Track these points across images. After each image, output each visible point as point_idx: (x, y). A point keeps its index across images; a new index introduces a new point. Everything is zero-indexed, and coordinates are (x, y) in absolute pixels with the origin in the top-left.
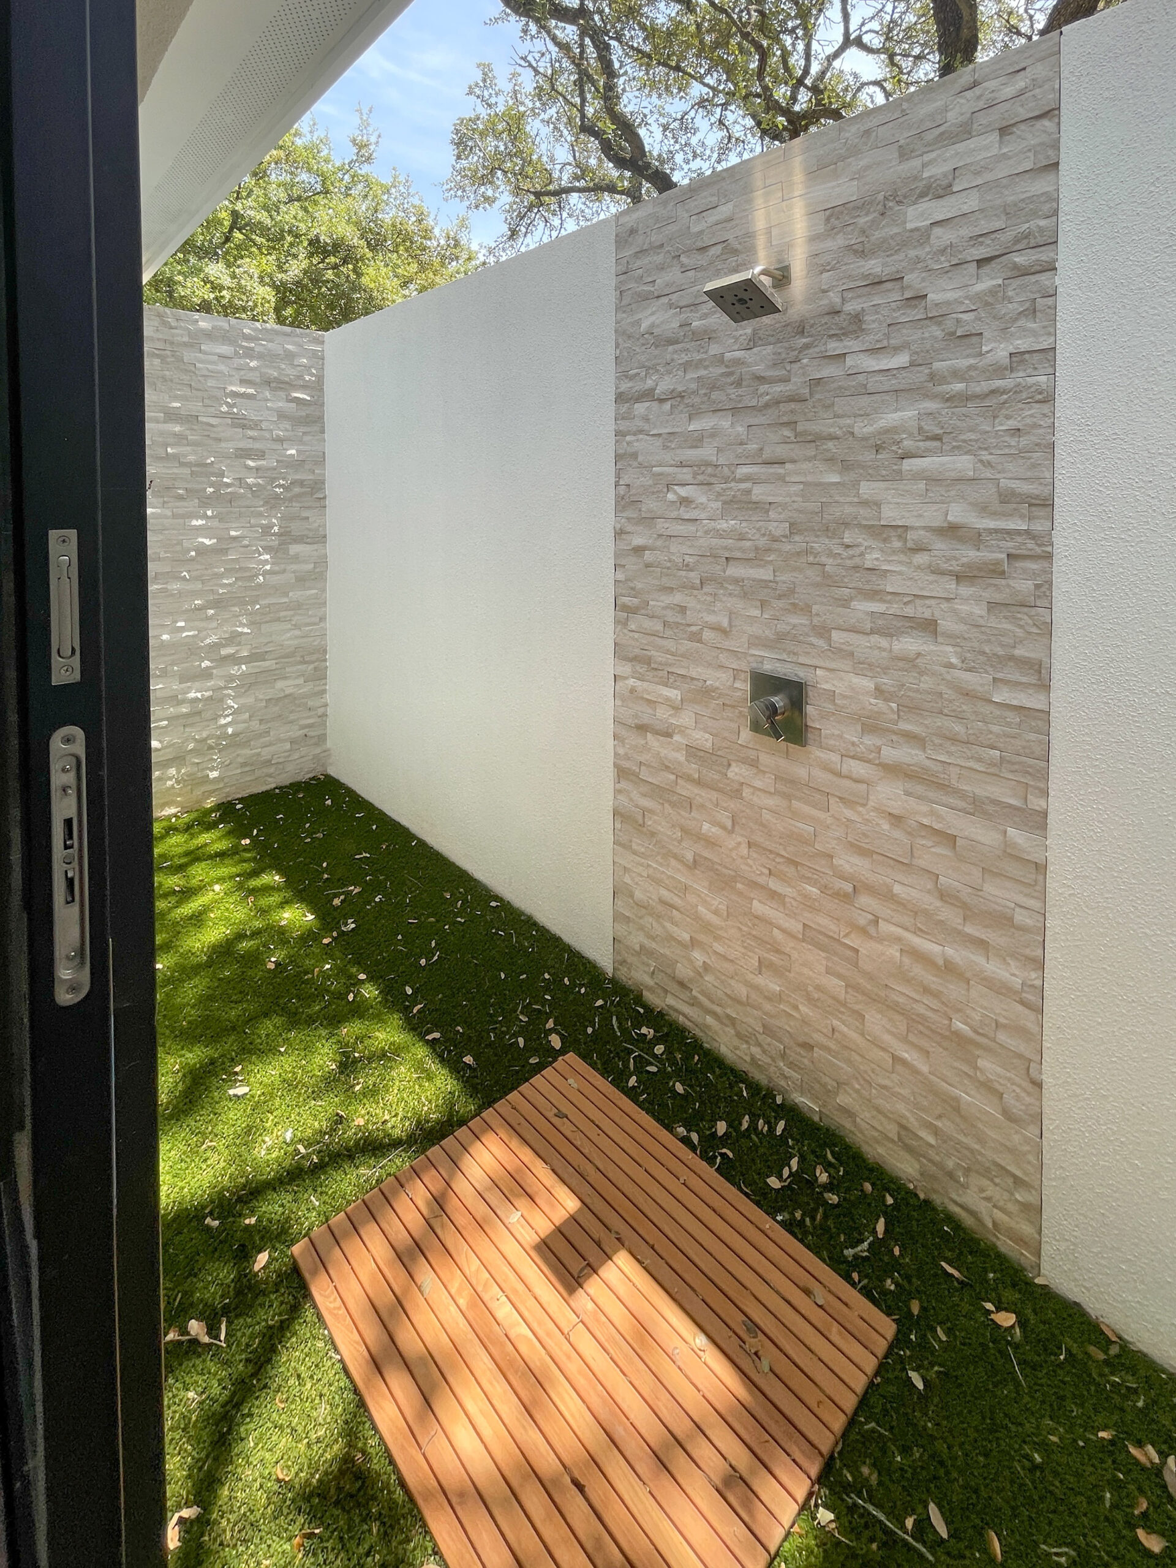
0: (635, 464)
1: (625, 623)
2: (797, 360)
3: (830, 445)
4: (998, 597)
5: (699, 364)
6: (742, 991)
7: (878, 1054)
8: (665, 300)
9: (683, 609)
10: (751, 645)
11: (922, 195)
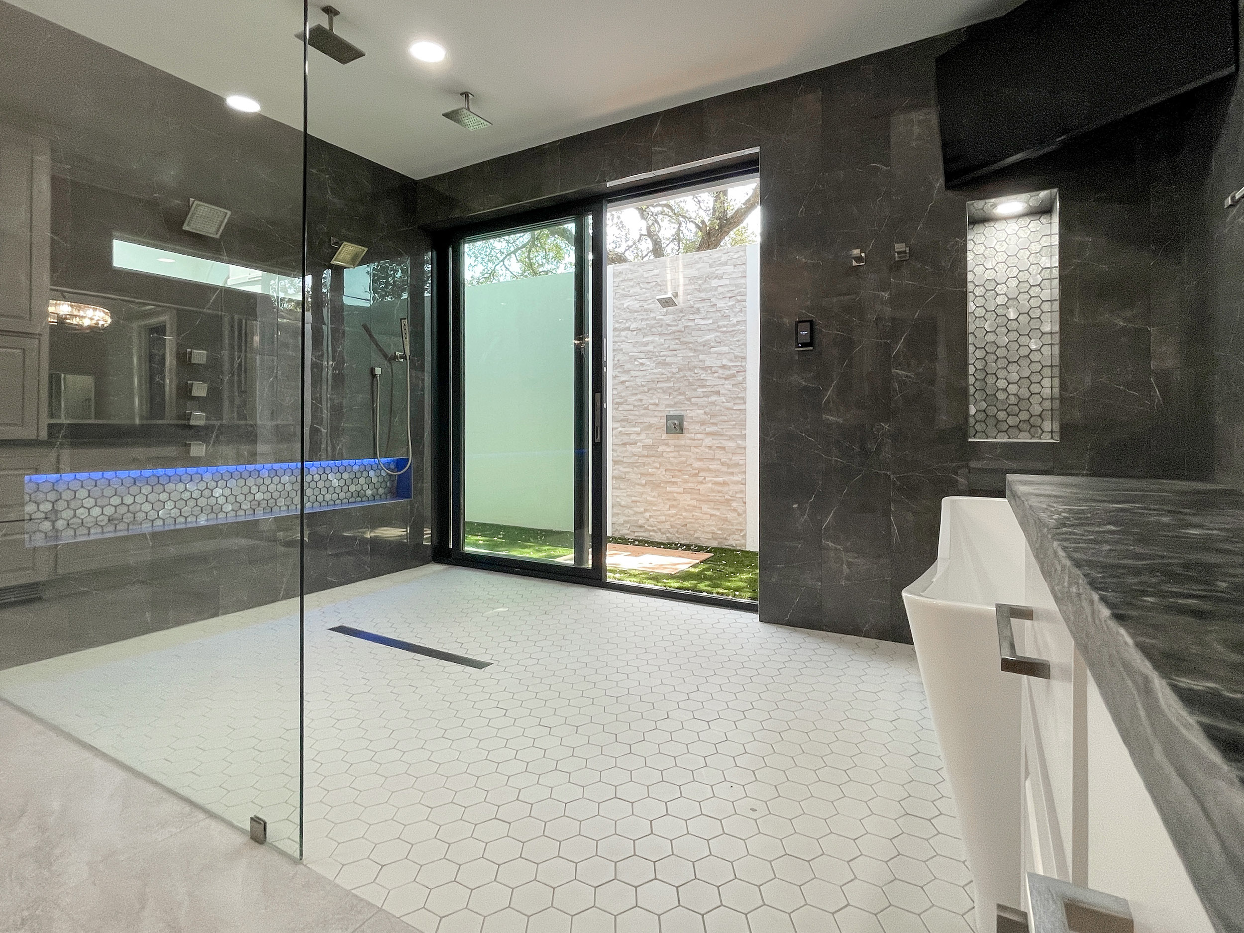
0: (621, 352)
1: (617, 409)
2: (680, 320)
3: (690, 345)
4: (734, 382)
5: (647, 319)
6: (663, 518)
7: (706, 517)
8: (634, 297)
9: (641, 400)
10: (666, 407)
11: (715, 278)
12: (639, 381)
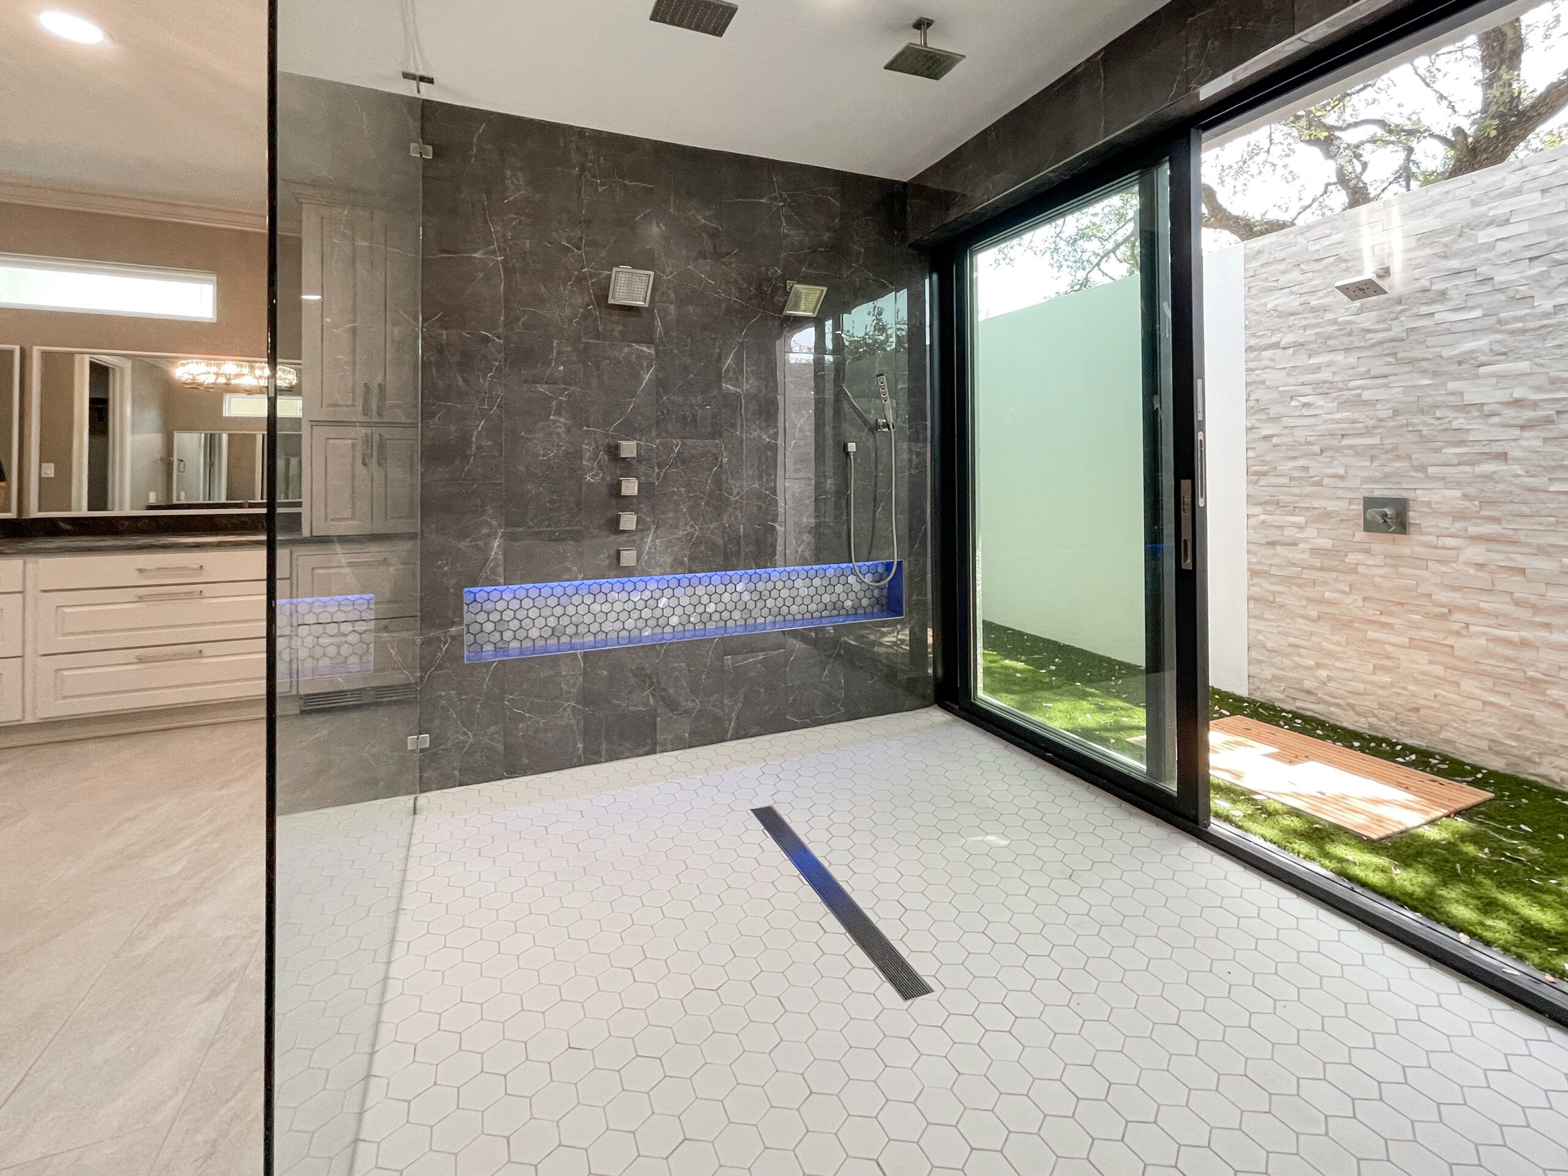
0: (1264, 387)
2: (1396, 318)
3: (1424, 364)
5: (1315, 326)
6: (1361, 687)
7: (1470, 703)
8: (1288, 290)
9: (1306, 469)
10: (1362, 482)
11: (1488, 225)
12: (1300, 435)
